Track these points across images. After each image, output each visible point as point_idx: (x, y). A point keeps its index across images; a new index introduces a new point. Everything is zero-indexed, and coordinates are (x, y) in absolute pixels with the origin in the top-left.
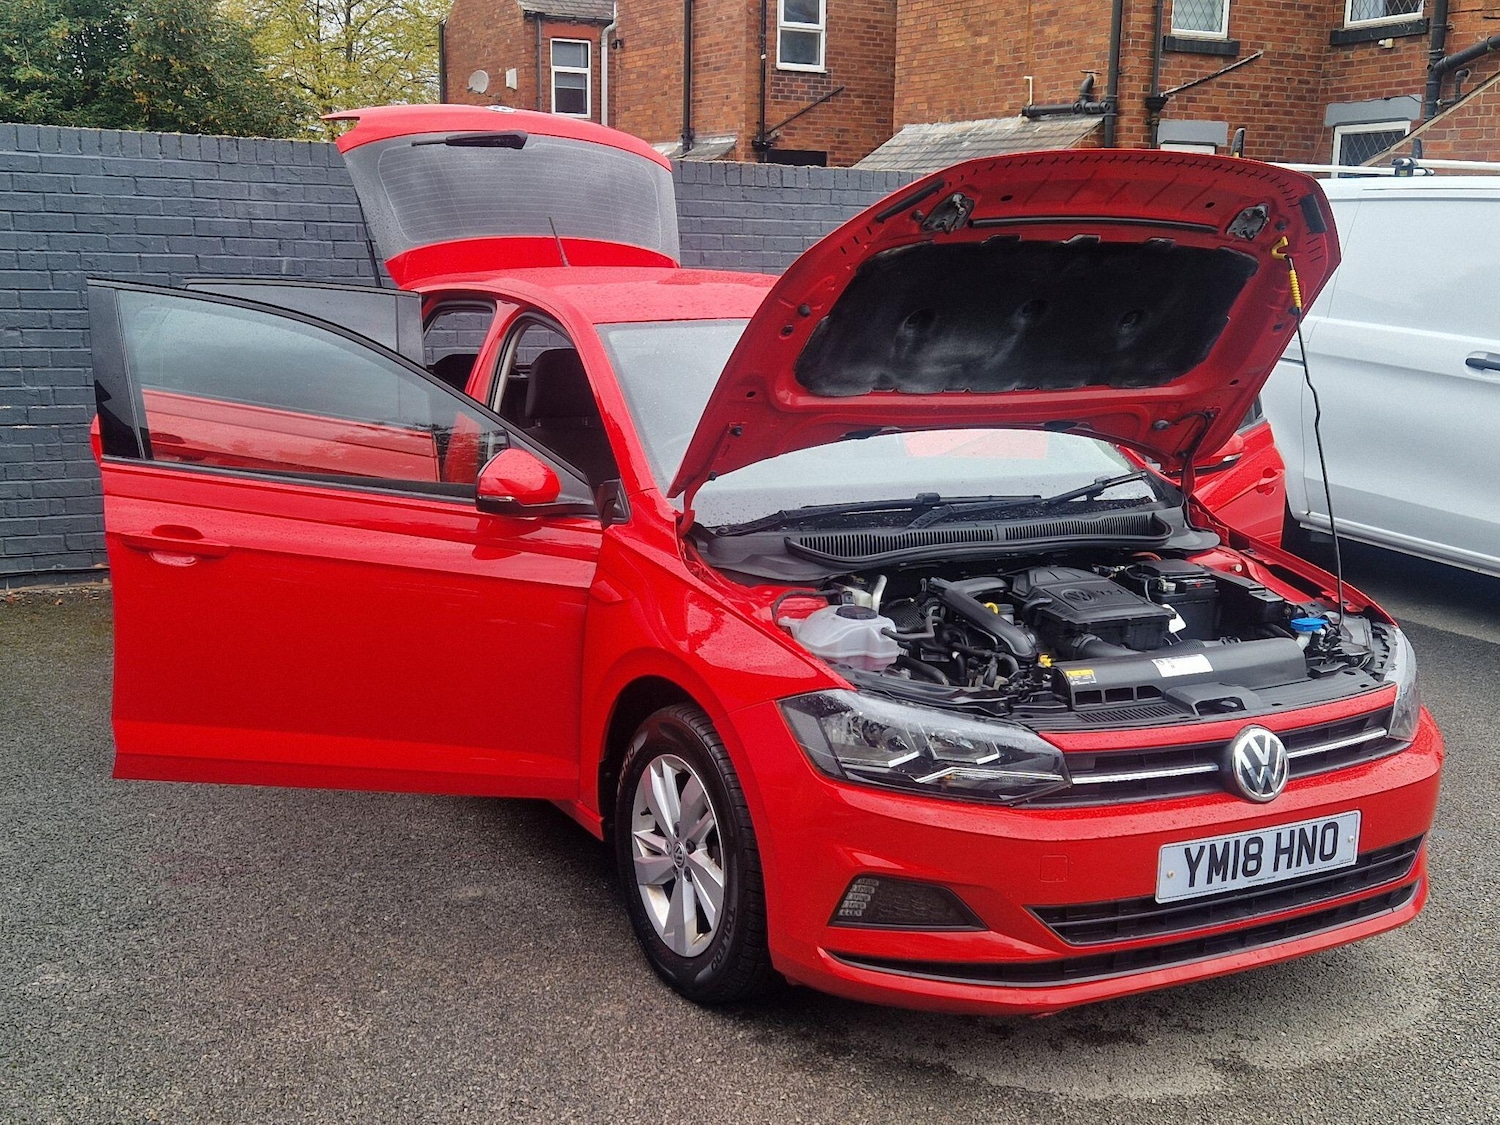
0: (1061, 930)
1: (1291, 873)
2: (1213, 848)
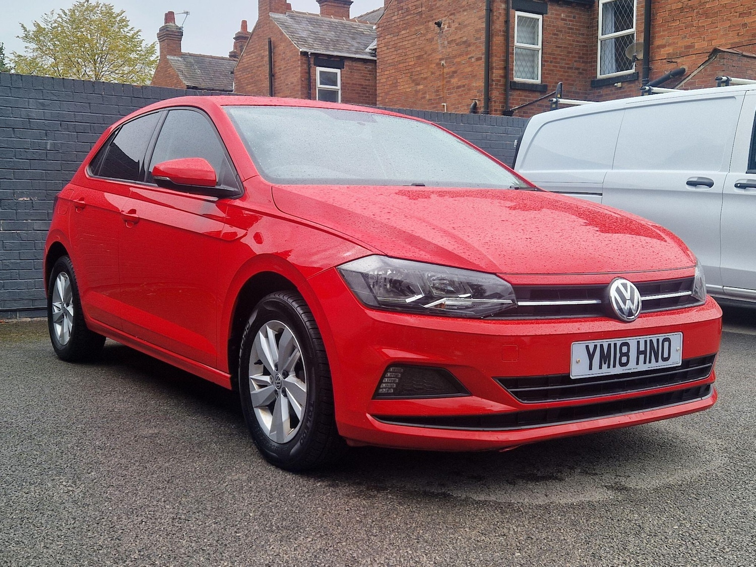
0: (515, 393)
1: (646, 367)
2: (602, 346)
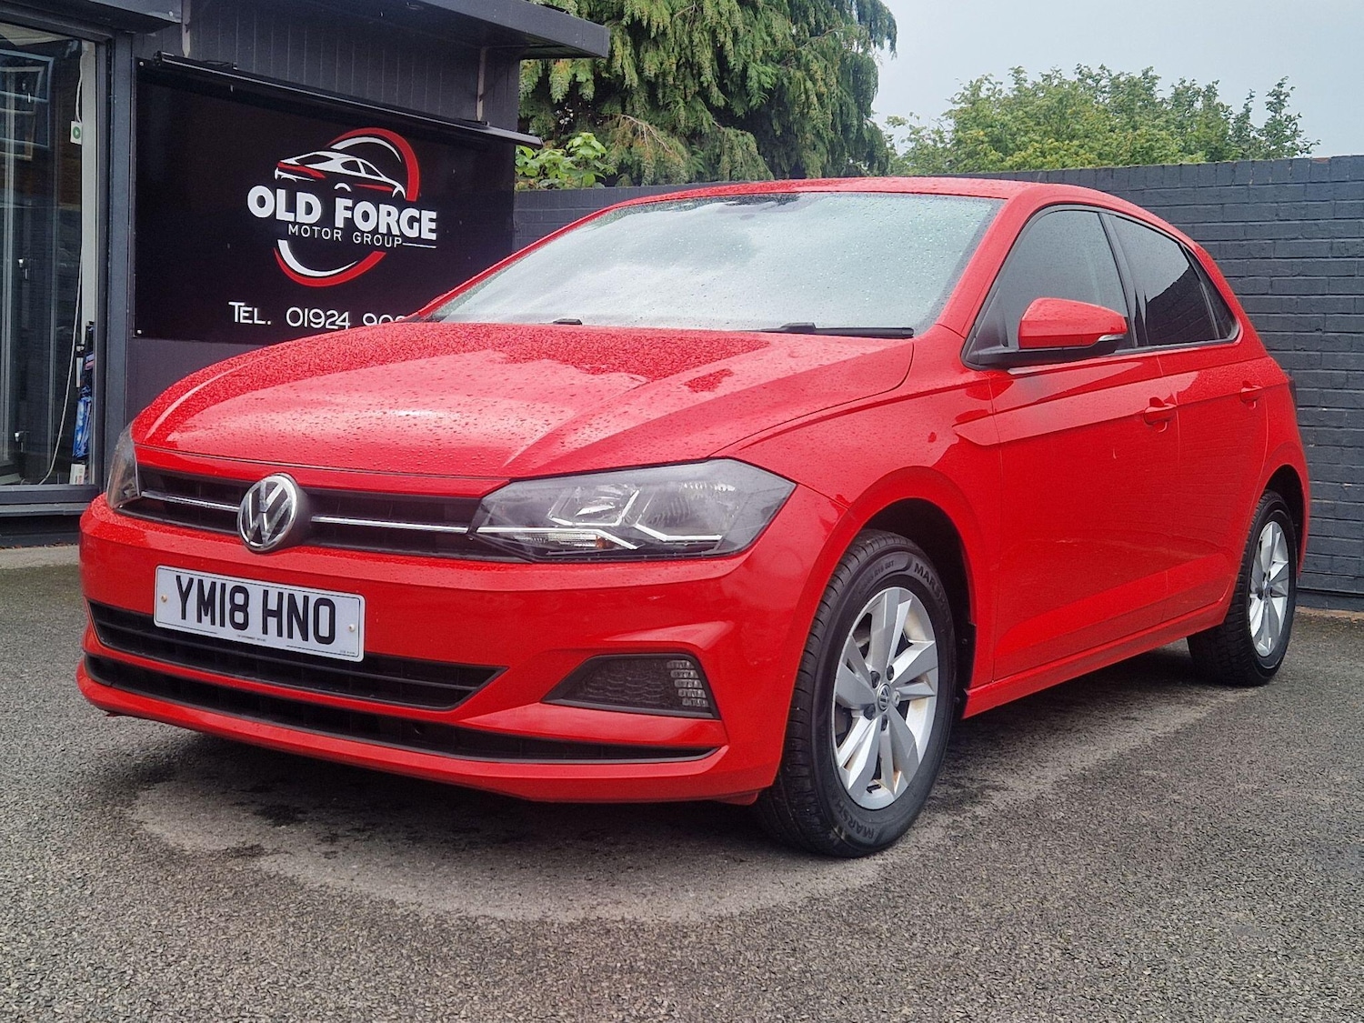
1: (282, 643)
2: (201, 582)
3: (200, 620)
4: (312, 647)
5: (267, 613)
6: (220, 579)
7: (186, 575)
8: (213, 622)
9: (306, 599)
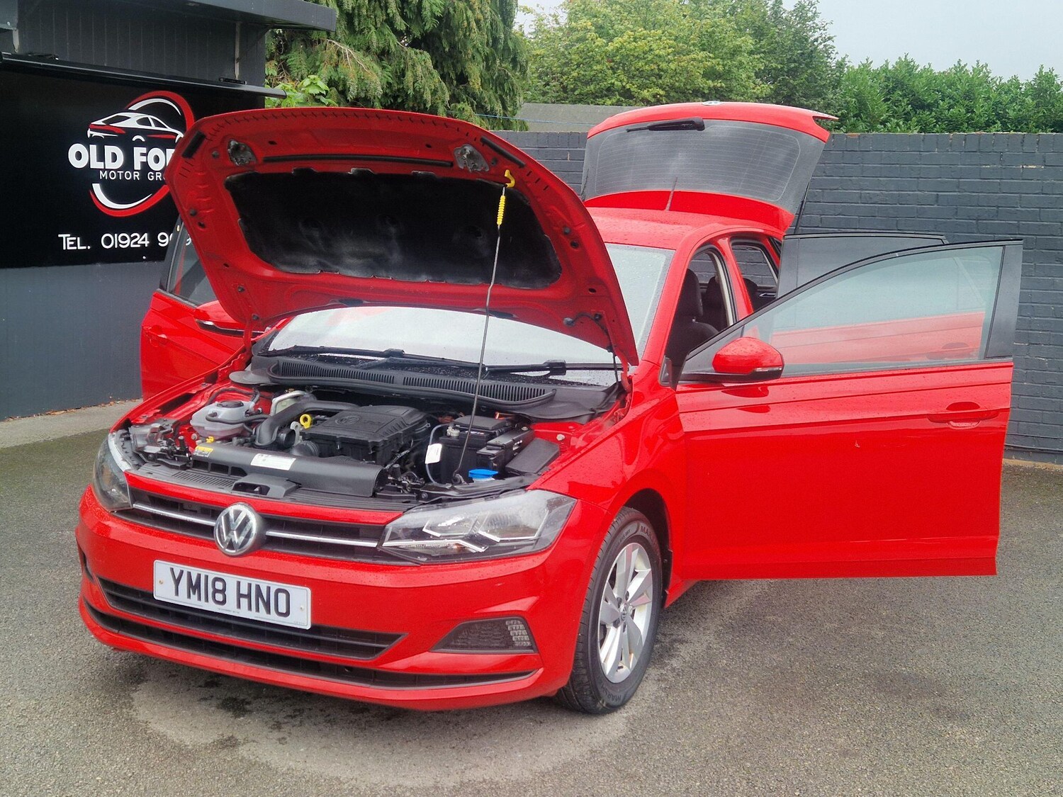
1: (252, 615)
2: (189, 574)
3: (189, 596)
4: (273, 618)
5: (240, 596)
6: (203, 572)
7: (178, 568)
8: (199, 599)
9: (269, 588)
